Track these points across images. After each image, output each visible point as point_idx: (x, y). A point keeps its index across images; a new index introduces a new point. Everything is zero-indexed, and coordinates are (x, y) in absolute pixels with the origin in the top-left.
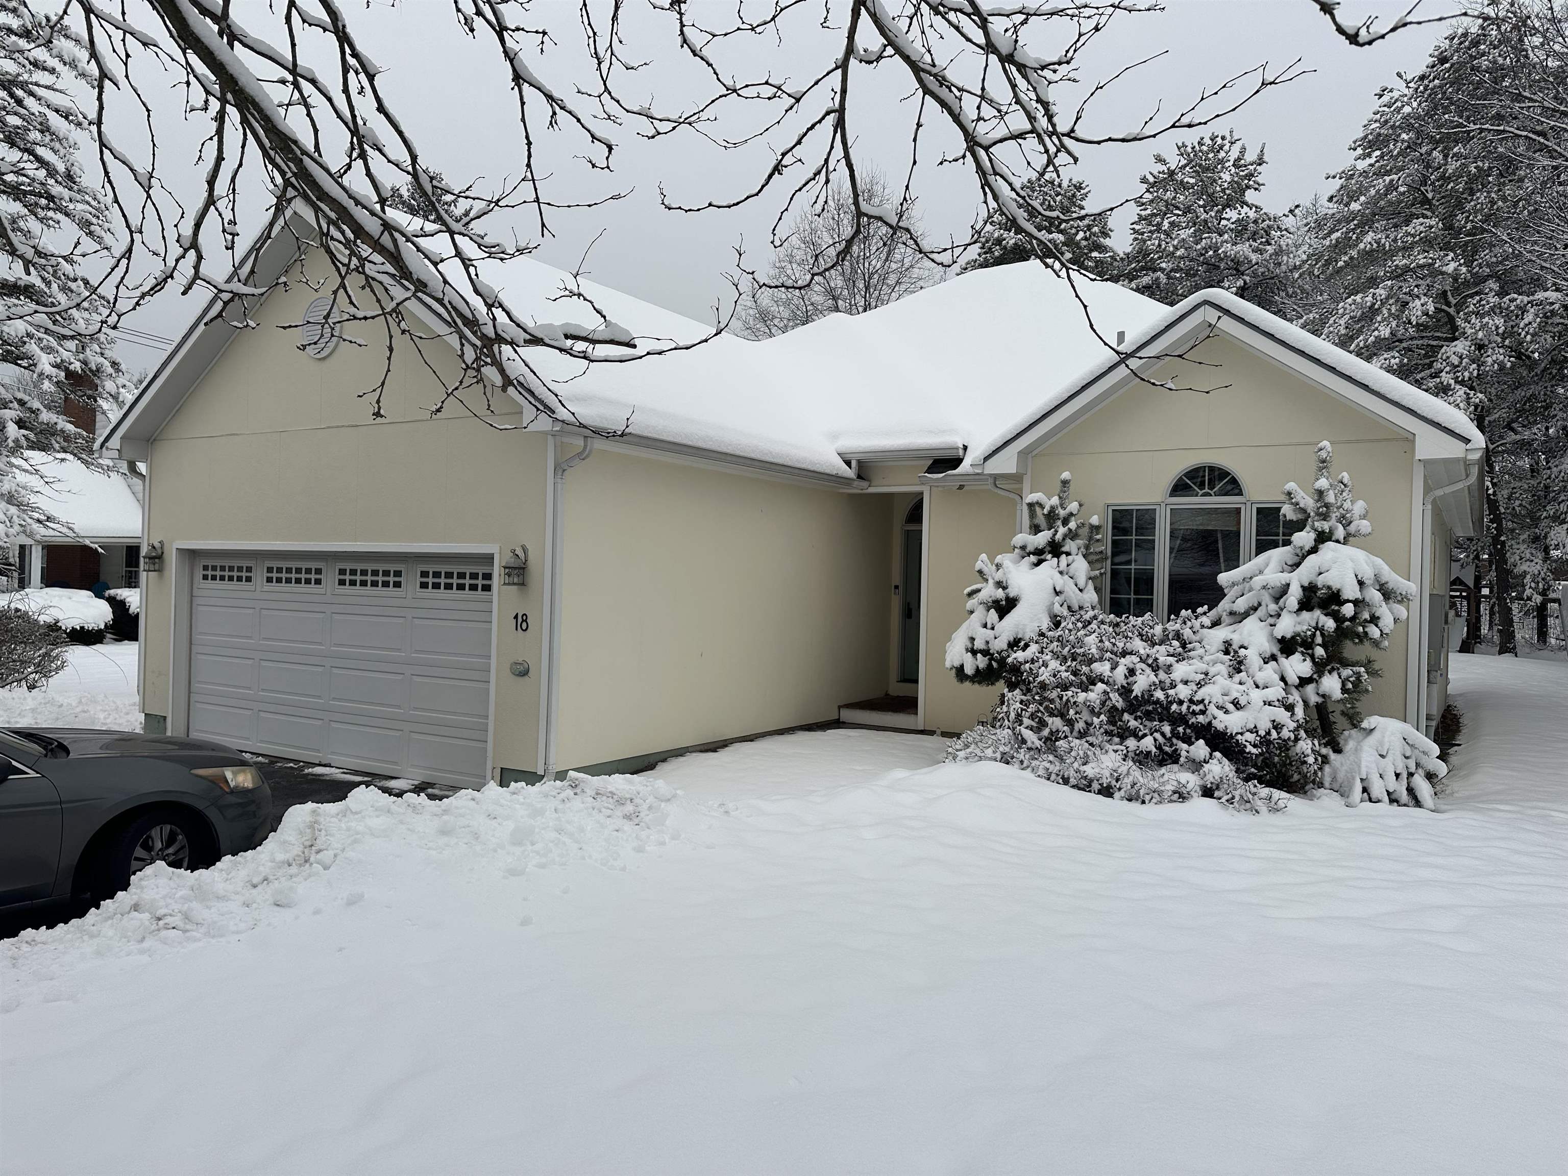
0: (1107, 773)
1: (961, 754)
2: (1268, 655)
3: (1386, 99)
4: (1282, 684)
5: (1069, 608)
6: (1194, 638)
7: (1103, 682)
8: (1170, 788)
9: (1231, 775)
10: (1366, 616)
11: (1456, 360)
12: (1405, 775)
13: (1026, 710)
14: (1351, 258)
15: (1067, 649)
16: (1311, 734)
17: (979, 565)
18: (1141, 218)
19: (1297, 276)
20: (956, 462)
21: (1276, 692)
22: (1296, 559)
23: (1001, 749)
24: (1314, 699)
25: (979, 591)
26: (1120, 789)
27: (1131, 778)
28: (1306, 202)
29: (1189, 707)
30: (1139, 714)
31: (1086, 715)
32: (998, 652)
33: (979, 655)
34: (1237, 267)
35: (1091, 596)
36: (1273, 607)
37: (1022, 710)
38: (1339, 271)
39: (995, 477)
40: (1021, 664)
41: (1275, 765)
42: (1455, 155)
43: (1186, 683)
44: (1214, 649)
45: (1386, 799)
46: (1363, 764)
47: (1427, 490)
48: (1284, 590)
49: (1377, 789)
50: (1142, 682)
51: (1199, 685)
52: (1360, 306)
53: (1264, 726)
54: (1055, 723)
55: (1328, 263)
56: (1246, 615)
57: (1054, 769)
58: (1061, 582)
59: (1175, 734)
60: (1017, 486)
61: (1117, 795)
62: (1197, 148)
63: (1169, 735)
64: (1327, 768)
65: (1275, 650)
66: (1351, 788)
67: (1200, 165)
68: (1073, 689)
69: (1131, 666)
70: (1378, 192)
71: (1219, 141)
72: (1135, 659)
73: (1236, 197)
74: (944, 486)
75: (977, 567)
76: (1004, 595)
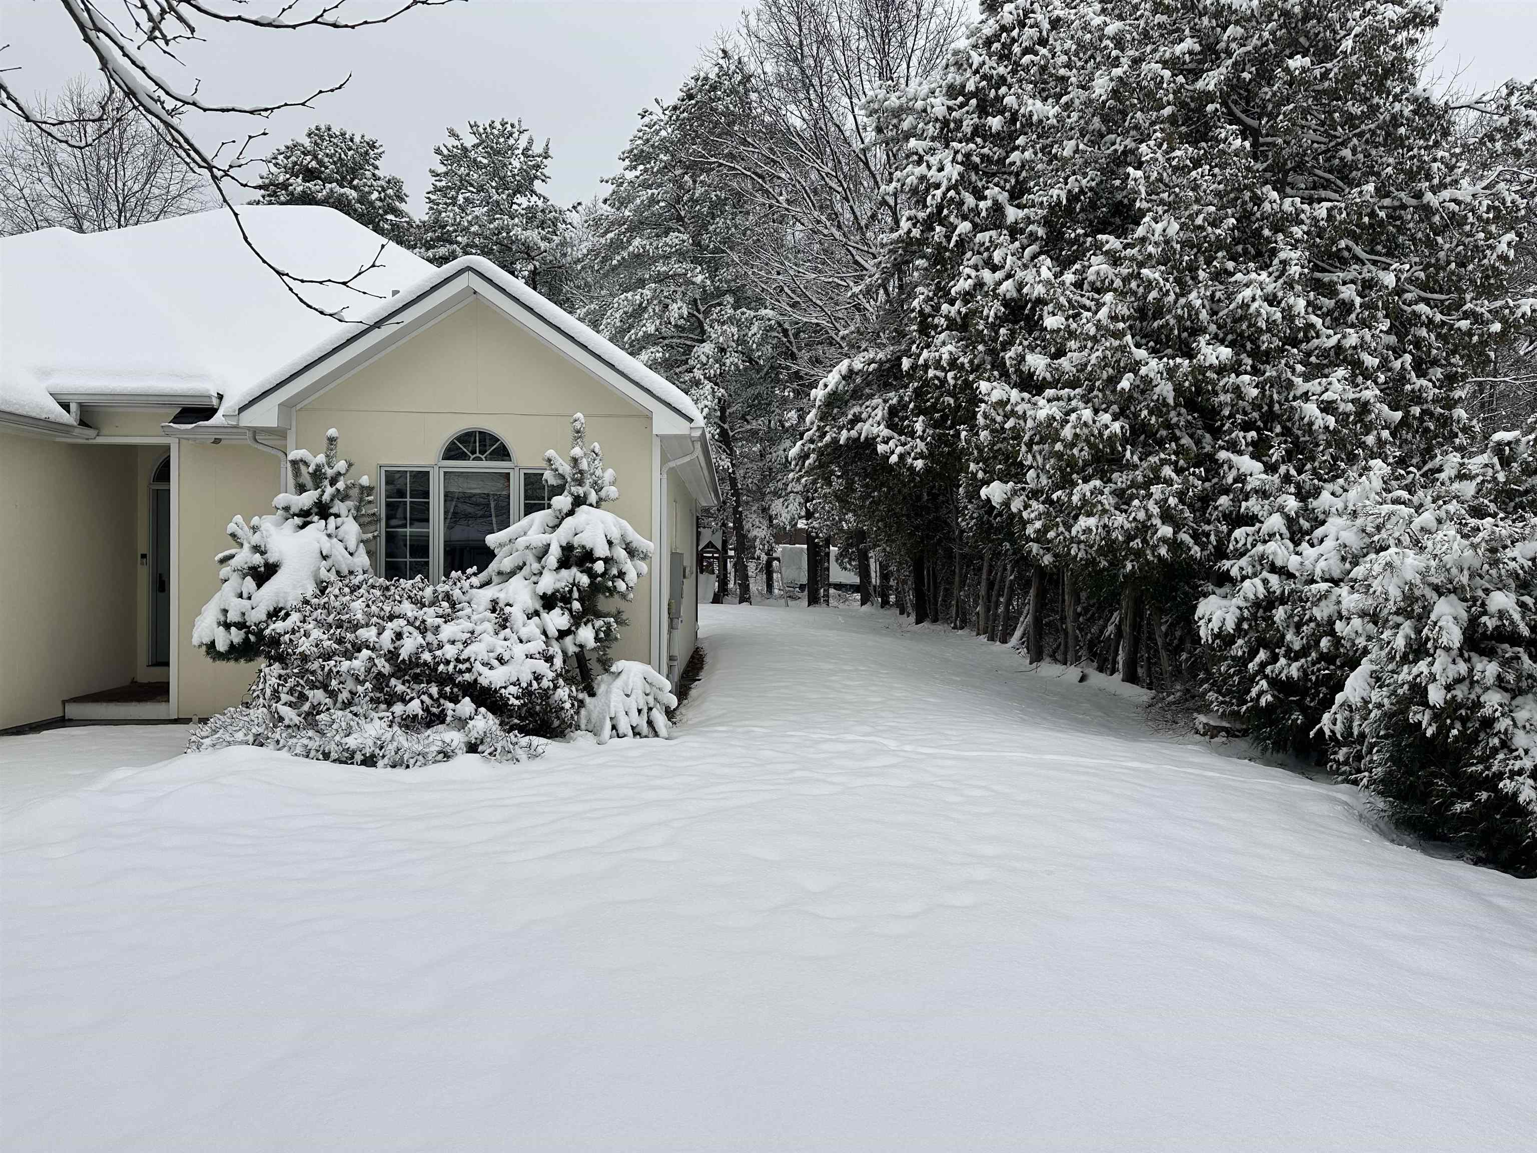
0: (370, 742)
1: (207, 741)
2: (531, 611)
3: (647, 120)
4: (543, 638)
5: (338, 573)
6: (464, 598)
7: (368, 647)
8: (434, 749)
9: (494, 728)
10: (615, 571)
11: (704, 359)
12: (645, 710)
13: (283, 685)
14: (623, 258)
15: (332, 616)
16: (569, 681)
17: (232, 527)
18: (437, 190)
19: (579, 267)
20: (208, 412)
21: (538, 645)
22: (557, 521)
23: (254, 731)
24: (572, 649)
25: (232, 557)
26: (383, 756)
27: (395, 744)
28: (587, 202)
29: (455, 667)
30: (407, 677)
31: (350, 684)
32: (255, 624)
33: (233, 629)
34: (528, 252)
35: (362, 559)
36: (536, 566)
37: (279, 685)
38: (614, 269)
39: (255, 432)
40: (280, 635)
41: (538, 714)
42: (701, 182)
43: (453, 643)
44: (482, 608)
45: (631, 733)
46: (612, 704)
47: (664, 460)
48: (546, 549)
49: (624, 726)
50: (409, 646)
51: (466, 644)
52: (631, 303)
53: (526, 677)
54: (317, 696)
55: (605, 260)
56: (512, 574)
57: (313, 745)
58: (327, 545)
59: (442, 694)
60: (283, 442)
61: (380, 763)
62: (488, 129)
63: (436, 696)
64: (583, 712)
65: (538, 606)
66: (602, 728)
67: (492, 148)
68: (337, 658)
69: (398, 630)
70: (642, 201)
71: (509, 128)
72: (402, 622)
73: (525, 185)
74: (195, 440)
75: (229, 531)
76: (262, 562)
